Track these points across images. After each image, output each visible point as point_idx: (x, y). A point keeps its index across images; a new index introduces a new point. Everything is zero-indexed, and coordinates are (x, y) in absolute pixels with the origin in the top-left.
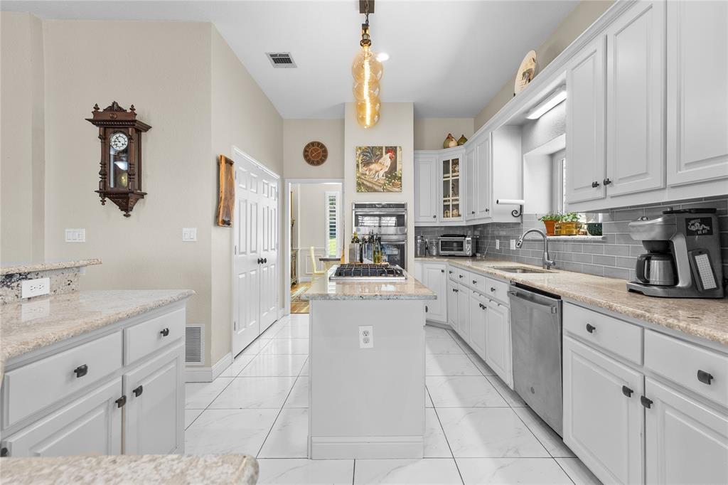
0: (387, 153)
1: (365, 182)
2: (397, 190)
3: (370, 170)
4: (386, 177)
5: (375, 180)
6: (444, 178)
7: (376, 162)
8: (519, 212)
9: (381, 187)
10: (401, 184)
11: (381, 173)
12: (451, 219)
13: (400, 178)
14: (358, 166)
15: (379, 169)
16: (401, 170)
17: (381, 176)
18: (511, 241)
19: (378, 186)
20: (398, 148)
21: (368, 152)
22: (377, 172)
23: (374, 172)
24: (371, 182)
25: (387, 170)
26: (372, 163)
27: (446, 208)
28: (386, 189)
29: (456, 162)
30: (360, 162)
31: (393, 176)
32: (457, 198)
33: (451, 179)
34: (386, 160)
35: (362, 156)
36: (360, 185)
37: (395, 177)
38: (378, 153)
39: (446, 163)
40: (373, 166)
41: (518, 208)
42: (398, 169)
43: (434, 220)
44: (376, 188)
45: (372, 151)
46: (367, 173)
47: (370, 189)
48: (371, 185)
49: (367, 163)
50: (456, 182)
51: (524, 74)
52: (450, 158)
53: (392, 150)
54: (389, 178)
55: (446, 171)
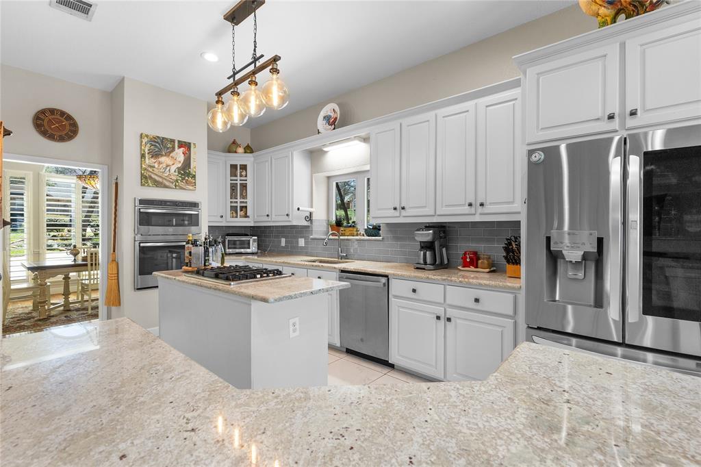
0: (179, 147)
1: (153, 176)
2: (191, 188)
3: (160, 163)
4: (179, 173)
5: (166, 175)
6: (231, 180)
7: (168, 155)
8: (309, 218)
9: (173, 183)
10: (195, 183)
11: (173, 168)
12: (239, 219)
13: (194, 177)
14: (143, 156)
15: (171, 163)
16: (195, 168)
17: (172, 171)
18: (299, 239)
19: (170, 181)
20: (192, 145)
21: (157, 143)
22: (167, 166)
23: (164, 166)
24: (160, 177)
25: (180, 165)
26: (162, 155)
27: (234, 209)
28: (178, 186)
29: (244, 167)
30: (147, 151)
31: (186, 172)
32: (245, 200)
33: (239, 182)
34: (179, 154)
35: (149, 145)
36: (145, 179)
37: (189, 174)
38: (169, 145)
39: (234, 167)
40: (163, 159)
41: (308, 214)
42: (192, 167)
43: (221, 219)
44: (167, 183)
45: (162, 142)
46: (156, 165)
47: (158, 184)
48: (160, 180)
49: (156, 155)
50: (244, 186)
51: (324, 117)
52: (239, 163)
53: (186, 146)
54: (182, 174)
55: (233, 174)
